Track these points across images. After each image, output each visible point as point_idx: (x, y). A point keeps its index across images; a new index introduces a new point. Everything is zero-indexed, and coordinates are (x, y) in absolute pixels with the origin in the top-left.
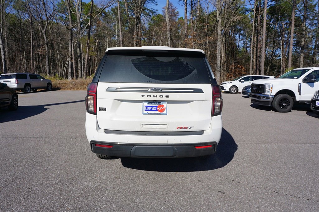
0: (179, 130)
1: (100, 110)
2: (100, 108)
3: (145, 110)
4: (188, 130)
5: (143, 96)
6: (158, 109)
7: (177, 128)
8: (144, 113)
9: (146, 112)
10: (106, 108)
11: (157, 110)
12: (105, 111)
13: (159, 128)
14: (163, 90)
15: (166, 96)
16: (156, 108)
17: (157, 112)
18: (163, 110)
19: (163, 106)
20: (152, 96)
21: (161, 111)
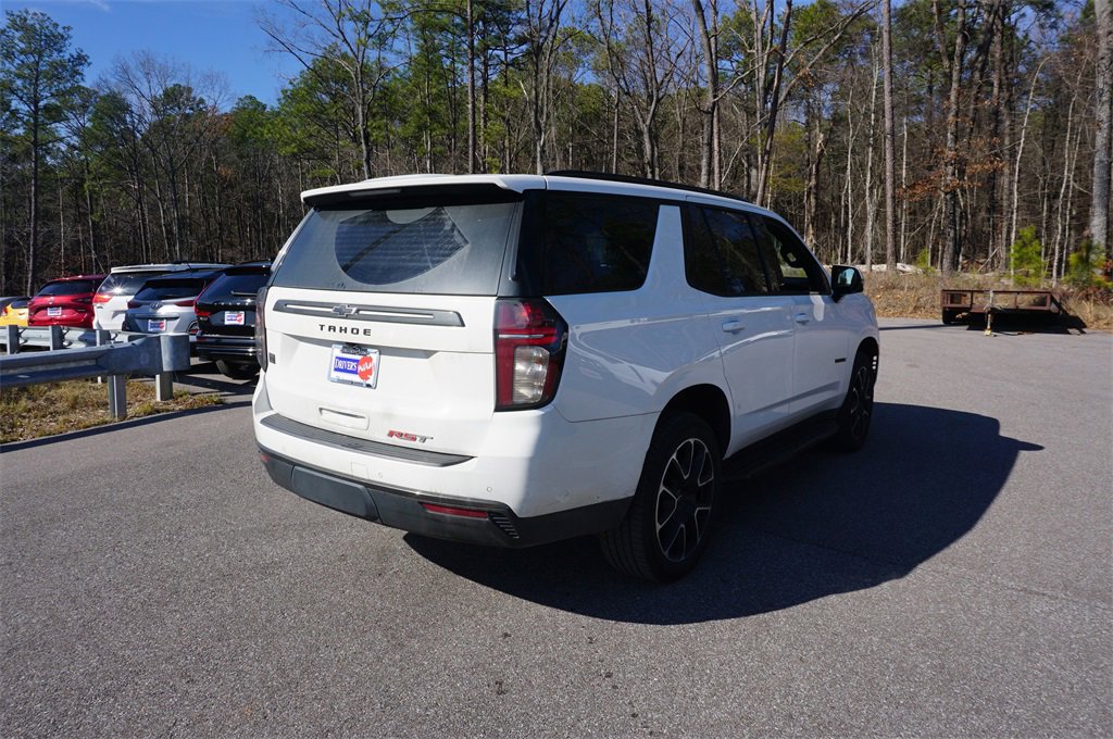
0: (395, 440)
3: (336, 370)
4: (417, 444)
6: (360, 368)
7: (391, 434)
8: (332, 376)
9: (337, 375)
11: (355, 372)
12: (275, 362)
13: (351, 425)
14: (361, 312)
15: (365, 332)
16: (354, 364)
17: (356, 378)
18: (369, 372)
19: (370, 360)
20: (338, 329)
21: (365, 375)
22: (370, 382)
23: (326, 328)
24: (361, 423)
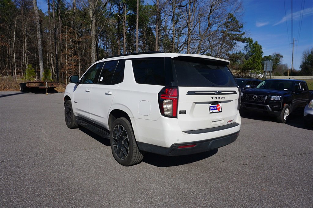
1: (180, 113)
2: (180, 111)
3: (211, 110)
5: (212, 98)
6: (217, 108)
8: (211, 112)
9: (211, 111)
10: (186, 111)
11: (216, 109)
12: (185, 113)
13: (220, 123)
14: (222, 93)
17: (217, 111)
18: (220, 108)
19: (219, 105)
20: (217, 98)
21: (219, 109)
22: (221, 111)
23: (214, 98)
24: (223, 121)
